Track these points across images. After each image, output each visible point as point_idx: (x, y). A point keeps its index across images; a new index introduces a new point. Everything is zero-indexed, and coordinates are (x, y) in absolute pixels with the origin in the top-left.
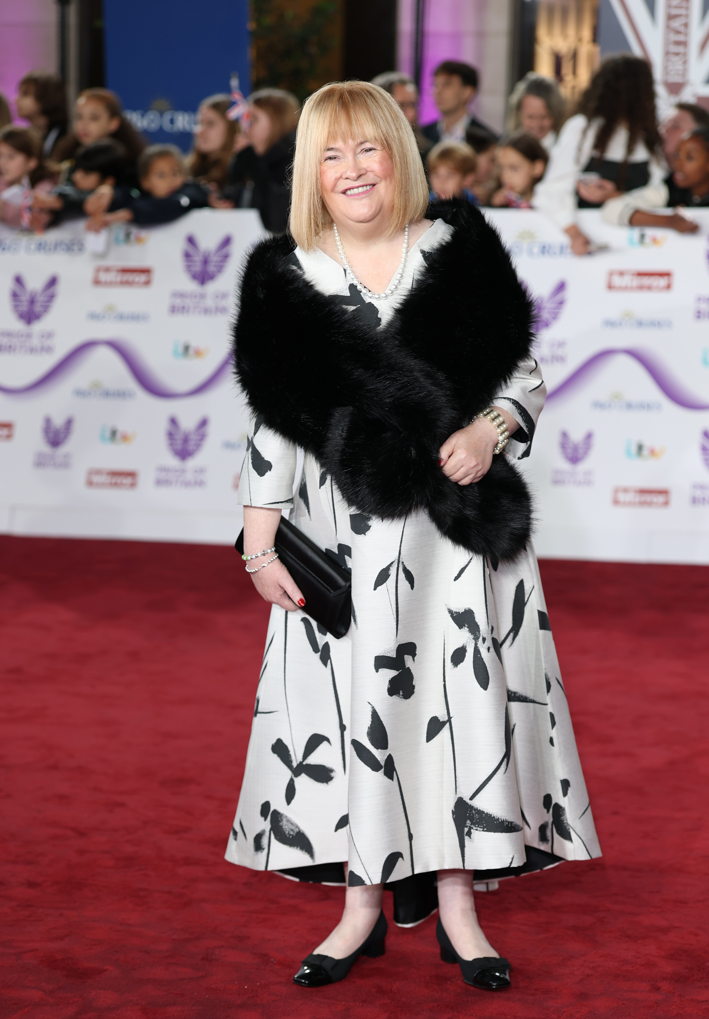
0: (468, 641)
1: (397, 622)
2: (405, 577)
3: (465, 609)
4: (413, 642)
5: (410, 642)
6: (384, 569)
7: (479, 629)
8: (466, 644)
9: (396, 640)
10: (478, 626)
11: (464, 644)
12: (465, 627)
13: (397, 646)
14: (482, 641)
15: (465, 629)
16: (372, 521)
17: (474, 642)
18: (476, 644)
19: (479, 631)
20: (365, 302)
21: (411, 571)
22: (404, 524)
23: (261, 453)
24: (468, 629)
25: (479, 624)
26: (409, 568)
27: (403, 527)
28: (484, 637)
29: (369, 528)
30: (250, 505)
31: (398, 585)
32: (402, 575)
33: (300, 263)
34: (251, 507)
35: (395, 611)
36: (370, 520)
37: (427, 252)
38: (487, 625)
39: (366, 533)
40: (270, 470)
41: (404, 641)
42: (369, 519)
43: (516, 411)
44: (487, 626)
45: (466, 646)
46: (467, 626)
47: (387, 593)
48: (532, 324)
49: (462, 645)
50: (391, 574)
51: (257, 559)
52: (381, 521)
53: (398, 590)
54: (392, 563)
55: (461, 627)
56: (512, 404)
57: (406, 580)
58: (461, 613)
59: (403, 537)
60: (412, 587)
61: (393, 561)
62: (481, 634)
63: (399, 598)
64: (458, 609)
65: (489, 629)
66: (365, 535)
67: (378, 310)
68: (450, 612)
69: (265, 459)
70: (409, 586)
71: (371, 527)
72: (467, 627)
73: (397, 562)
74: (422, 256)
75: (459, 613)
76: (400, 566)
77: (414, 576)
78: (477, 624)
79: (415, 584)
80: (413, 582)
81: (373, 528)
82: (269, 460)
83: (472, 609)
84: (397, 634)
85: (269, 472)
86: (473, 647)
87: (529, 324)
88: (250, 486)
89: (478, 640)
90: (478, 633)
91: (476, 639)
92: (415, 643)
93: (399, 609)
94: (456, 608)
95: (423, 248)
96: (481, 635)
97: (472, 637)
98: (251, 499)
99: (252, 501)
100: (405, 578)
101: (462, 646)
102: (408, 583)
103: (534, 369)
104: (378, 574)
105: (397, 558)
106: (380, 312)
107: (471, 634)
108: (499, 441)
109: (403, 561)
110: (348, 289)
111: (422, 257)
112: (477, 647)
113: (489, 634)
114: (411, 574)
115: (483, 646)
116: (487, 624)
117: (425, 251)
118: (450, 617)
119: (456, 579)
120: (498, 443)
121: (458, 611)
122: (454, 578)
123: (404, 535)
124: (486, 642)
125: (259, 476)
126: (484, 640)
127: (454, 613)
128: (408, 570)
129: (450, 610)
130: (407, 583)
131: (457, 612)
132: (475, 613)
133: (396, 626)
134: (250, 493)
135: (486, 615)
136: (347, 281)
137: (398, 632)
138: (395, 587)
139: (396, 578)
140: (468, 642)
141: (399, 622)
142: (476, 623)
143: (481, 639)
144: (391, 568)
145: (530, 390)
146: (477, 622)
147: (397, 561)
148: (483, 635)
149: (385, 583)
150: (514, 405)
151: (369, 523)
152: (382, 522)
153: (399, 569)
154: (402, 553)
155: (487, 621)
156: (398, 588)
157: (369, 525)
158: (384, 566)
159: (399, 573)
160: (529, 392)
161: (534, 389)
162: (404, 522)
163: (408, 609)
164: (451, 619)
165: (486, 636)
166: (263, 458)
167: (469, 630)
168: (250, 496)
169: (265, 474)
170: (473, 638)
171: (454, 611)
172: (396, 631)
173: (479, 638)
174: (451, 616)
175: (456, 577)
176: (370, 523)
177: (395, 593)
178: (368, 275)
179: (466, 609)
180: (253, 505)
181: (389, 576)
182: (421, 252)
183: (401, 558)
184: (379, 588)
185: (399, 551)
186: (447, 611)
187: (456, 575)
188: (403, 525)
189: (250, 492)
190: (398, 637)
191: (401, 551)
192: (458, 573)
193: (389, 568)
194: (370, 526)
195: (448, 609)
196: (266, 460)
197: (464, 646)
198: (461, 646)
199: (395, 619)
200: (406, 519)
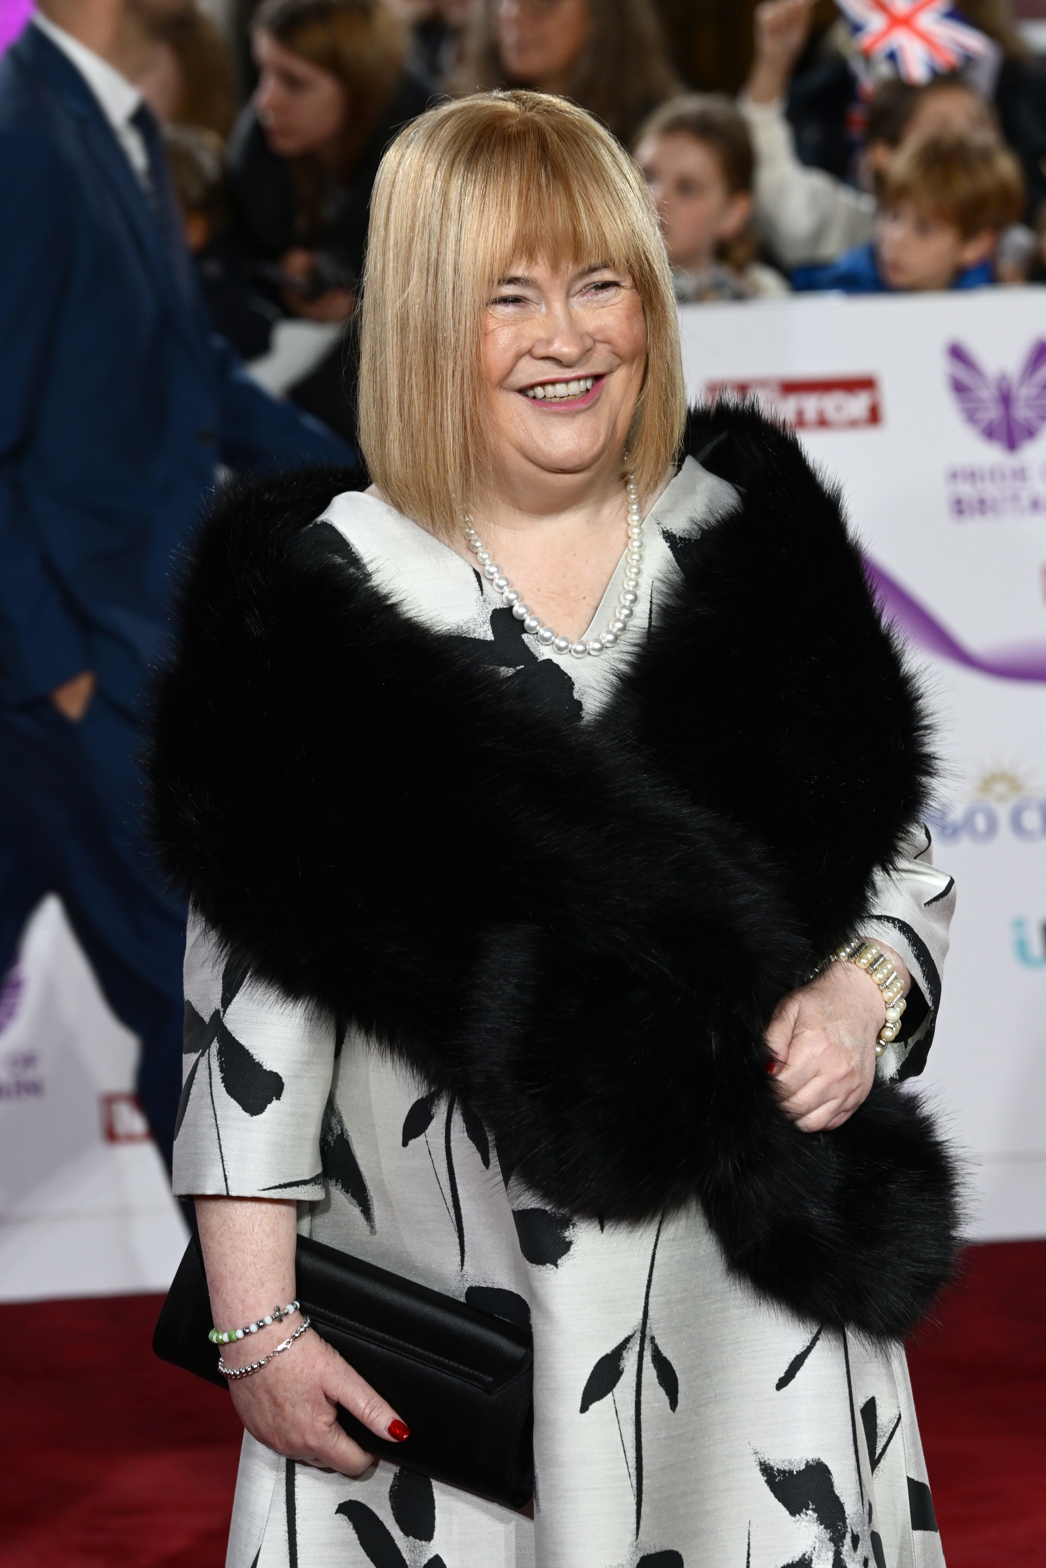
0: (817, 1545)
1: (637, 1496)
2: (658, 1377)
3: (808, 1462)
4: (675, 1549)
5: (667, 1549)
6: (607, 1356)
7: (844, 1512)
8: (812, 1554)
9: (635, 1544)
10: (839, 1507)
11: (804, 1555)
12: (807, 1509)
13: (639, 1560)
14: (851, 1544)
15: (807, 1514)
16: (575, 1229)
17: (833, 1549)
18: (838, 1554)
19: (843, 1519)
20: (537, 658)
21: (672, 1363)
22: (658, 1236)
23: (251, 1051)
24: (816, 1515)
25: (842, 1502)
26: (667, 1353)
27: (653, 1244)
28: (855, 1533)
29: (565, 1247)
30: (225, 1193)
31: (643, 1399)
32: (650, 1372)
33: (353, 550)
34: (228, 1198)
35: (635, 1466)
36: (568, 1227)
37: (680, 538)
38: (861, 1502)
39: (559, 1262)
40: (278, 1098)
41: (655, 1547)
42: (566, 1223)
43: (910, 949)
44: (861, 1504)
45: (811, 1560)
46: (814, 1507)
47: (616, 1419)
48: (922, 732)
49: (800, 1556)
50: (625, 1369)
51: (263, 1332)
52: (599, 1227)
53: (642, 1411)
54: (627, 1340)
55: (794, 1509)
56: (899, 933)
57: (659, 1385)
58: (795, 1473)
59: (654, 1271)
60: (674, 1404)
61: (630, 1334)
62: (848, 1526)
63: (643, 1434)
64: (786, 1463)
65: (865, 1511)
66: (556, 1266)
67: (573, 680)
68: (766, 1469)
69: (265, 1068)
70: (666, 1400)
71: (573, 1246)
72: (812, 1509)
73: (639, 1339)
74: (669, 547)
75: (791, 1472)
76: (646, 1348)
77: (678, 1376)
78: (840, 1502)
79: (680, 1396)
80: (676, 1391)
81: (576, 1249)
82: (275, 1071)
83: (826, 1463)
84: (638, 1528)
85: (275, 1102)
86: (831, 1561)
87: (915, 732)
88: (221, 1143)
89: (843, 1543)
90: (841, 1524)
91: (837, 1540)
92: (680, 1552)
93: (645, 1462)
94: (783, 1462)
95: (668, 528)
96: (849, 1530)
97: (826, 1535)
98: (225, 1175)
99: (229, 1182)
100: (657, 1380)
101: (800, 1560)
102: (664, 1392)
103: (924, 849)
104: (592, 1368)
105: (640, 1328)
106: (577, 687)
107: (825, 1528)
108: (886, 1021)
109: (654, 1333)
110: (489, 622)
111: (669, 550)
112: (842, 1560)
113: (864, 1526)
114: (672, 1368)
115: (854, 1559)
116: (860, 1498)
117: (675, 536)
118: (766, 1485)
119: (782, 1384)
120: (884, 1026)
121: (787, 1469)
122: (777, 1381)
123: (655, 1266)
124: (860, 1546)
125: (247, 1115)
126: (855, 1540)
127: (777, 1474)
128: (665, 1358)
129: (765, 1465)
130: (661, 1393)
131: (784, 1472)
132: (832, 1472)
133: (635, 1507)
134: (223, 1161)
135: (857, 1477)
136: (485, 601)
137: (642, 1523)
138: (634, 1405)
139: (635, 1379)
140: (816, 1549)
141: (643, 1496)
142: (837, 1498)
143: (848, 1540)
144: (625, 1354)
145: (927, 901)
146: (838, 1495)
147: (640, 1335)
148: (854, 1529)
149: (611, 1393)
150: (904, 934)
151: (567, 1234)
152: (602, 1233)
153: (645, 1354)
154: (650, 1313)
155: (860, 1491)
156: (642, 1407)
157: (567, 1240)
158: (608, 1348)
159: (644, 1366)
160: (925, 904)
161: (936, 899)
162: (655, 1233)
163: (664, 1462)
164: (766, 1489)
165: (858, 1530)
166: (259, 1066)
167: (817, 1517)
168: (224, 1170)
169: (265, 1108)
170: (829, 1537)
171: (775, 1469)
172: (635, 1520)
173: (844, 1537)
174: (766, 1481)
175: (781, 1380)
176: (569, 1234)
177: (634, 1420)
178: (539, 590)
179: (811, 1462)
180: (233, 1193)
181: (620, 1373)
182: (664, 538)
183: (648, 1325)
184: (594, 1407)
185: (643, 1309)
186: (759, 1468)
187: (782, 1375)
188: (654, 1241)
189: (222, 1157)
190: (640, 1536)
191: (650, 1307)
192: (786, 1367)
193: (621, 1355)
194: (570, 1243)
195: (761, 1464)
196: (268, 1070)
197: (805, 1560)
198: (797, 1559)
199: (635, 1489)
200: (661, 1223)
